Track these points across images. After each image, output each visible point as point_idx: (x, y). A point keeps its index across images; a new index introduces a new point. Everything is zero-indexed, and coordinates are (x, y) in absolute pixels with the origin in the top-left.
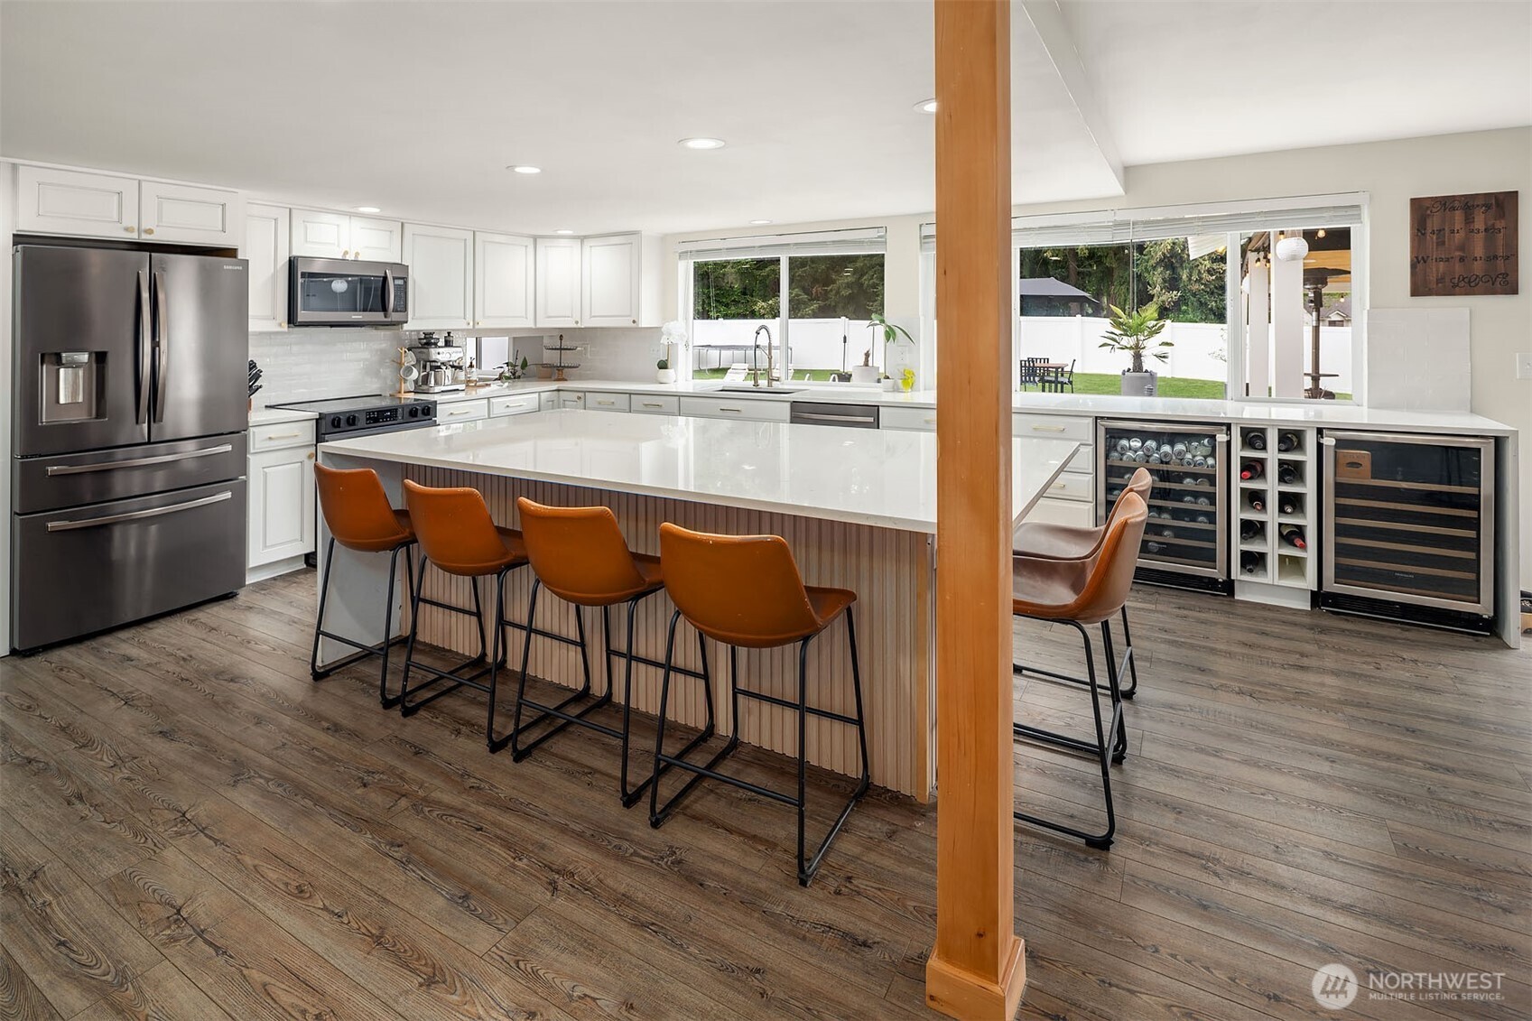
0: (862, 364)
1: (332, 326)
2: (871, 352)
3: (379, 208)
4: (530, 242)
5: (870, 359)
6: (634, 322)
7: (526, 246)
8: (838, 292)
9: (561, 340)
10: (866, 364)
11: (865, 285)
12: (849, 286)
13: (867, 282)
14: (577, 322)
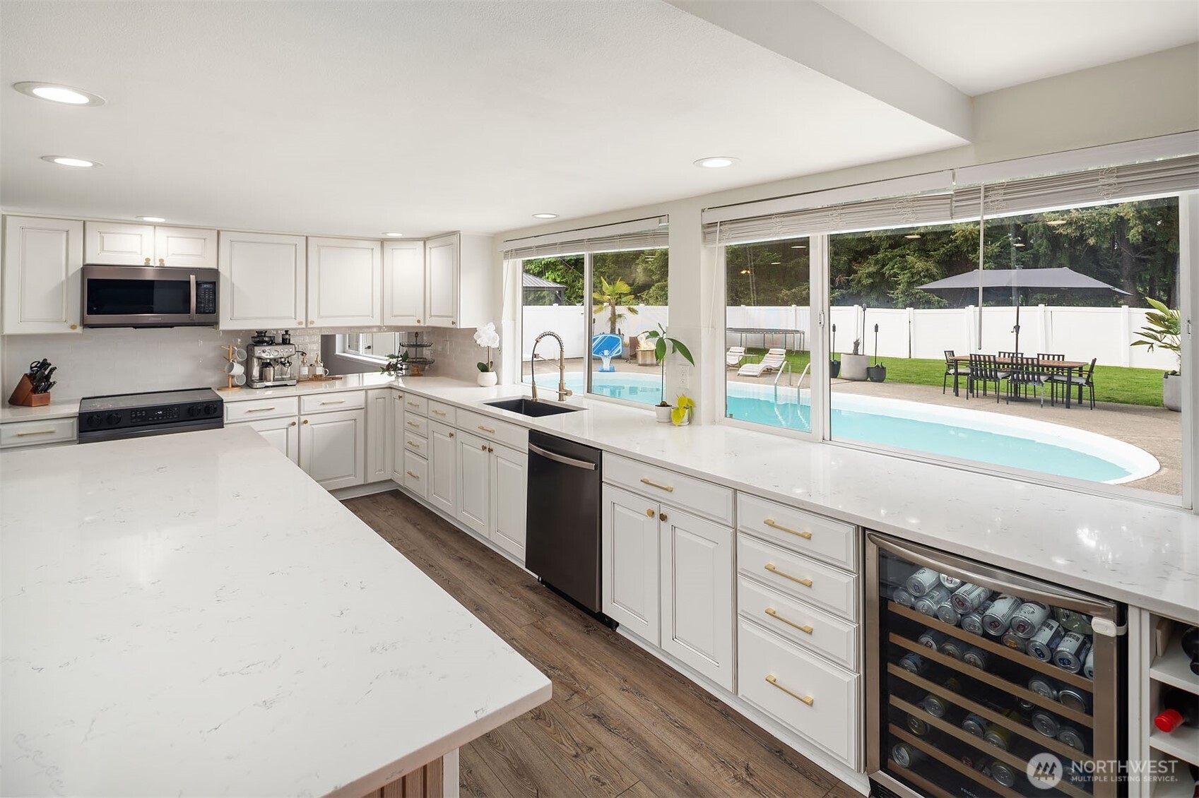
0: (852, 352)
1: (135, 328)
2: (861, 341)
3: (164, 218)
4: (377, 246)
5: (860, 348)
6: (453, 323)
7: (372, 249)
8: (859, 282)
9: (416, 337)
10: (856, 352)
11: (887, 275)
12: (870, 275)
13: (888, 272)
14: (419, 321)
